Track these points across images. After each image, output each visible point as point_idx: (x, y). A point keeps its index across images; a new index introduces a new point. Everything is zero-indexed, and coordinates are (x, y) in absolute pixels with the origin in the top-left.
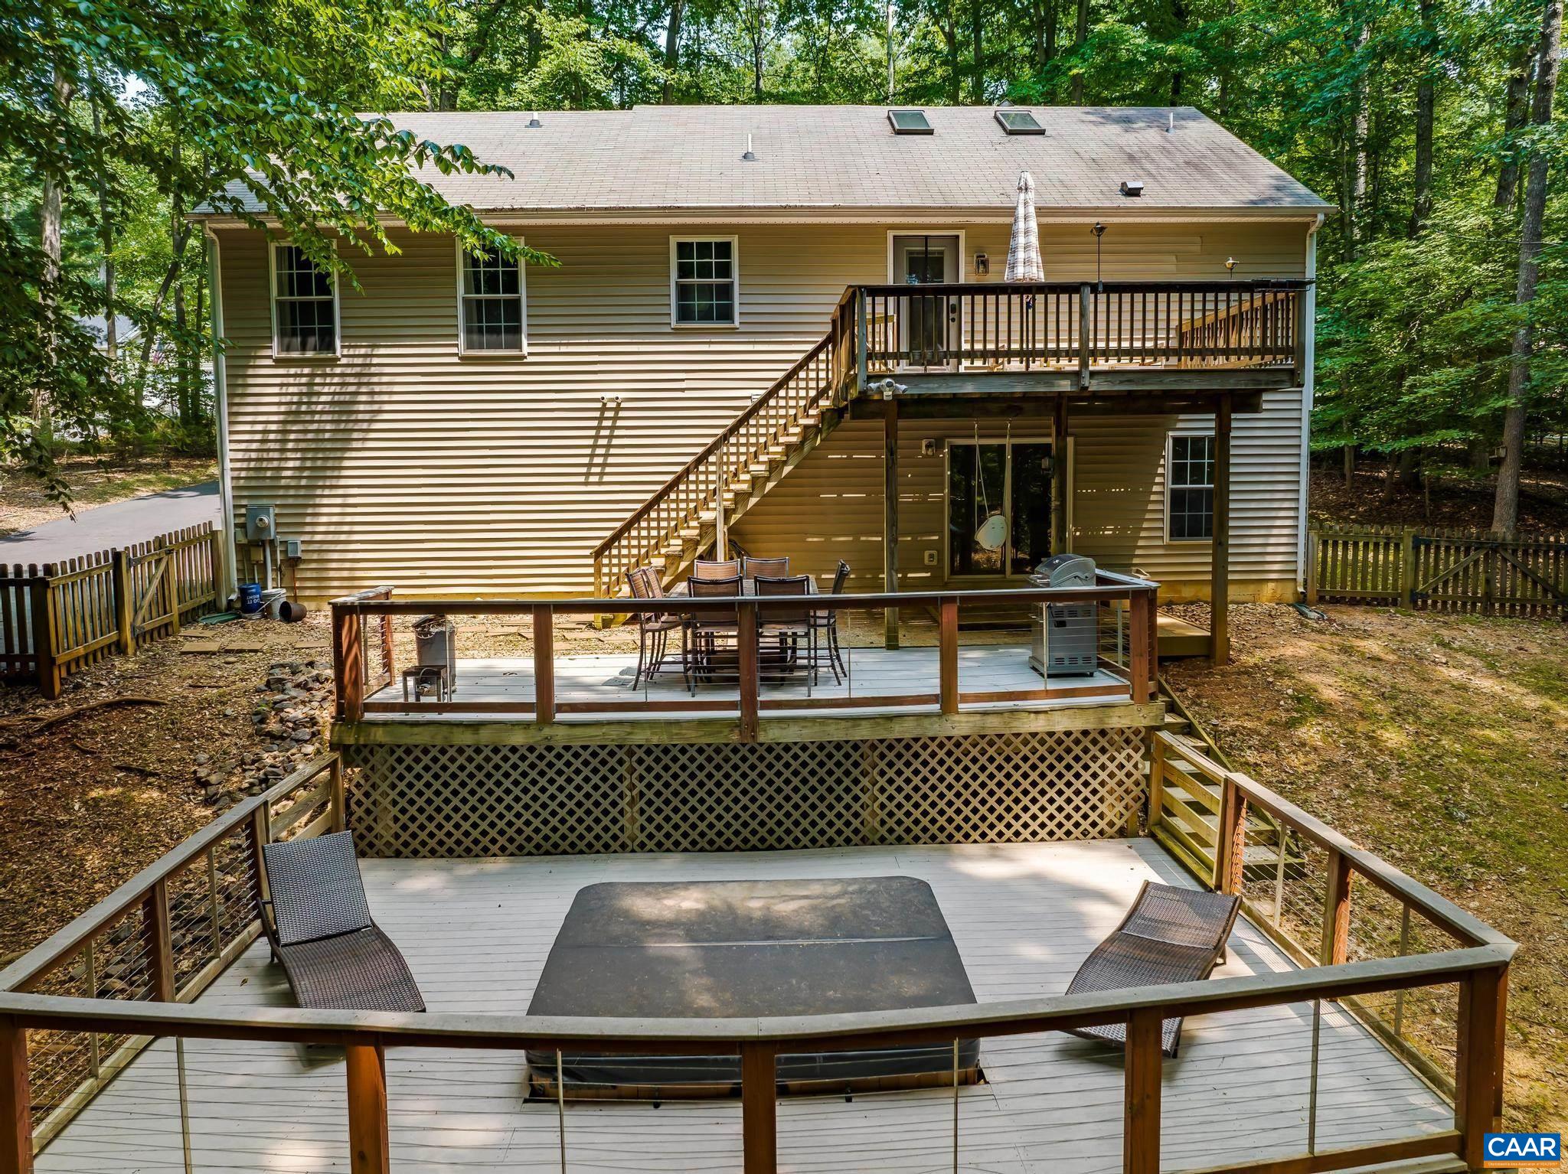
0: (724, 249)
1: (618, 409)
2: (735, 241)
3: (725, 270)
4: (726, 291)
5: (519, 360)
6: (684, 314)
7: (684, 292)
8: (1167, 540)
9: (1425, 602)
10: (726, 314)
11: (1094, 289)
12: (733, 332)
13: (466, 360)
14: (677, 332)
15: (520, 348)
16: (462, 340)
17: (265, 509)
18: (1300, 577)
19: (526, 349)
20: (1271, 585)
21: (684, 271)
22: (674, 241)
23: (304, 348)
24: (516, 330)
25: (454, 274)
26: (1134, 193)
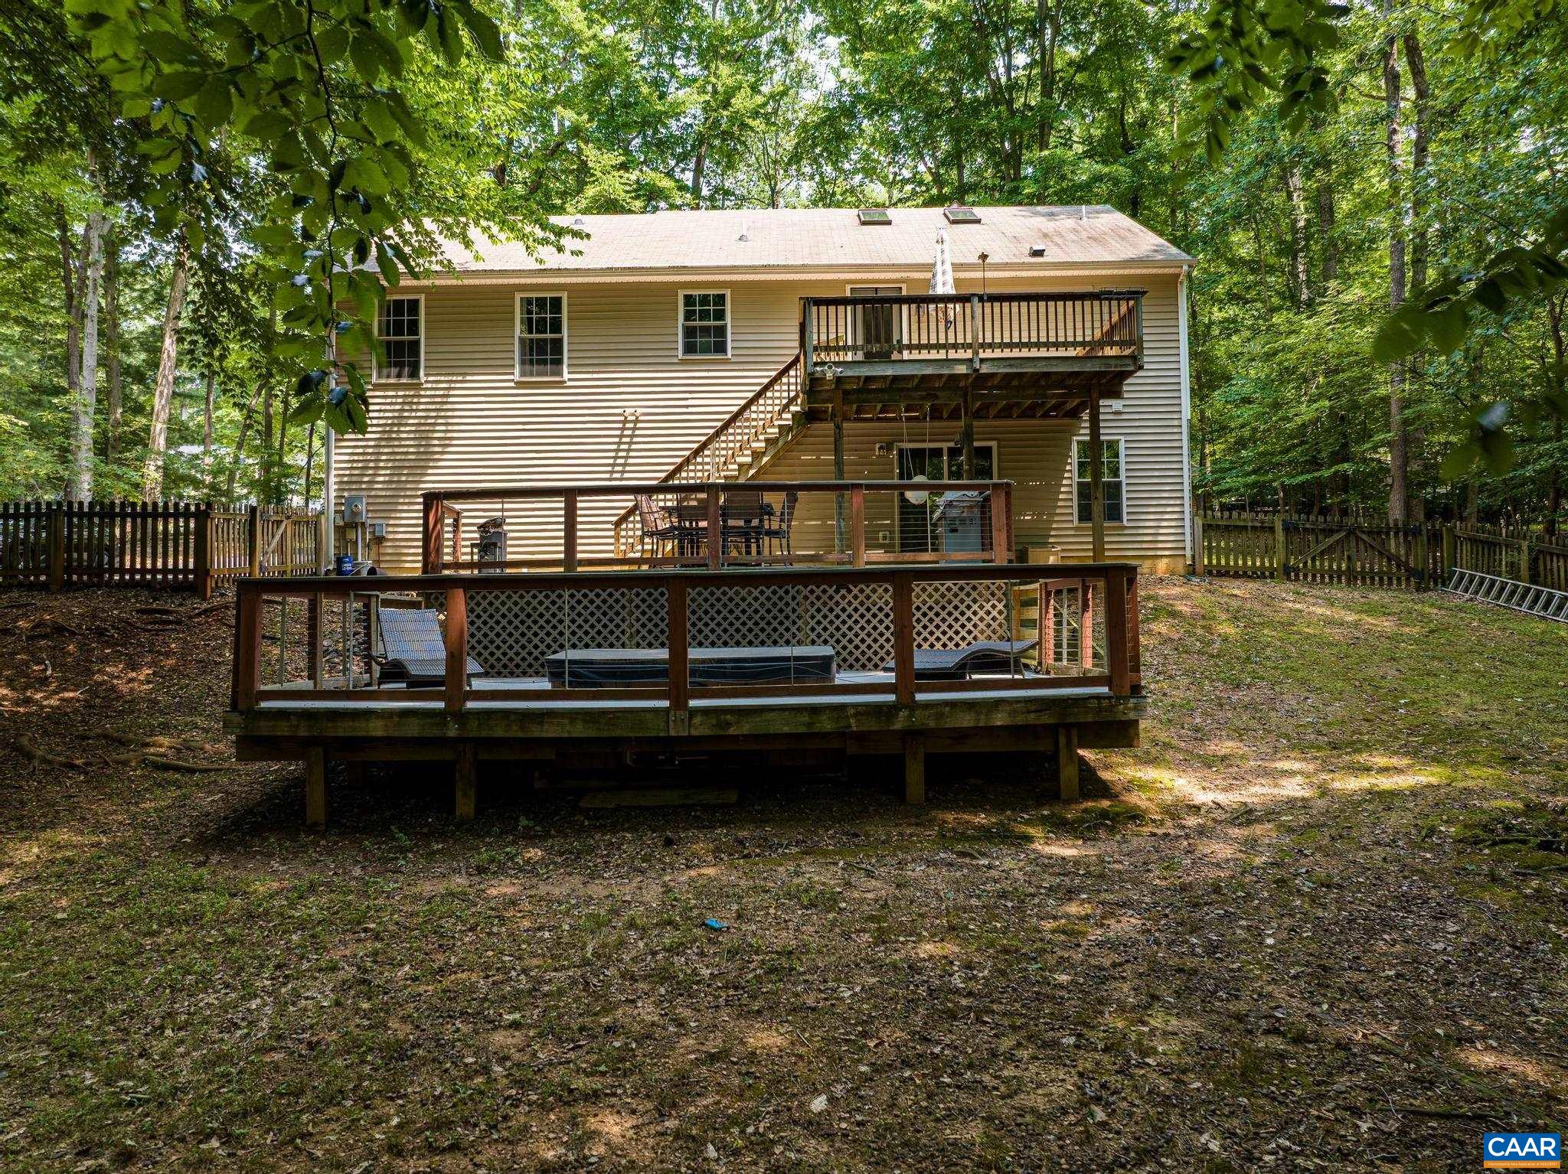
0: (720, 299)
1: (637, 421)
2: (728, 293)
3: (720, 315)
4: (721, 331)
5: (560, 384)
6: (689, 348)
7: (689, 332)
8: (1076, 523)
9: (1297, 575)
10: (721, 348)
11: (981, 299)
12: (727, 362)
13: (520, 385)
14: (683, 362)
15: (560, 374)
16: (517, 370)
17: (360, 498)
18: (1188, 553)
19: (566, 376)
20: (1165, 561)
21: (689, 315)
22: (681, 294)
23: (399, 376)
24: (559, 362)
25: (513, 319)
26: (1039, 253)
